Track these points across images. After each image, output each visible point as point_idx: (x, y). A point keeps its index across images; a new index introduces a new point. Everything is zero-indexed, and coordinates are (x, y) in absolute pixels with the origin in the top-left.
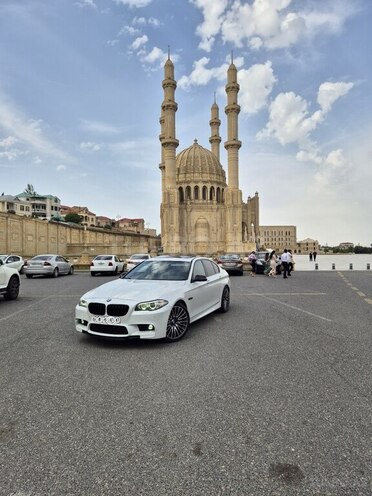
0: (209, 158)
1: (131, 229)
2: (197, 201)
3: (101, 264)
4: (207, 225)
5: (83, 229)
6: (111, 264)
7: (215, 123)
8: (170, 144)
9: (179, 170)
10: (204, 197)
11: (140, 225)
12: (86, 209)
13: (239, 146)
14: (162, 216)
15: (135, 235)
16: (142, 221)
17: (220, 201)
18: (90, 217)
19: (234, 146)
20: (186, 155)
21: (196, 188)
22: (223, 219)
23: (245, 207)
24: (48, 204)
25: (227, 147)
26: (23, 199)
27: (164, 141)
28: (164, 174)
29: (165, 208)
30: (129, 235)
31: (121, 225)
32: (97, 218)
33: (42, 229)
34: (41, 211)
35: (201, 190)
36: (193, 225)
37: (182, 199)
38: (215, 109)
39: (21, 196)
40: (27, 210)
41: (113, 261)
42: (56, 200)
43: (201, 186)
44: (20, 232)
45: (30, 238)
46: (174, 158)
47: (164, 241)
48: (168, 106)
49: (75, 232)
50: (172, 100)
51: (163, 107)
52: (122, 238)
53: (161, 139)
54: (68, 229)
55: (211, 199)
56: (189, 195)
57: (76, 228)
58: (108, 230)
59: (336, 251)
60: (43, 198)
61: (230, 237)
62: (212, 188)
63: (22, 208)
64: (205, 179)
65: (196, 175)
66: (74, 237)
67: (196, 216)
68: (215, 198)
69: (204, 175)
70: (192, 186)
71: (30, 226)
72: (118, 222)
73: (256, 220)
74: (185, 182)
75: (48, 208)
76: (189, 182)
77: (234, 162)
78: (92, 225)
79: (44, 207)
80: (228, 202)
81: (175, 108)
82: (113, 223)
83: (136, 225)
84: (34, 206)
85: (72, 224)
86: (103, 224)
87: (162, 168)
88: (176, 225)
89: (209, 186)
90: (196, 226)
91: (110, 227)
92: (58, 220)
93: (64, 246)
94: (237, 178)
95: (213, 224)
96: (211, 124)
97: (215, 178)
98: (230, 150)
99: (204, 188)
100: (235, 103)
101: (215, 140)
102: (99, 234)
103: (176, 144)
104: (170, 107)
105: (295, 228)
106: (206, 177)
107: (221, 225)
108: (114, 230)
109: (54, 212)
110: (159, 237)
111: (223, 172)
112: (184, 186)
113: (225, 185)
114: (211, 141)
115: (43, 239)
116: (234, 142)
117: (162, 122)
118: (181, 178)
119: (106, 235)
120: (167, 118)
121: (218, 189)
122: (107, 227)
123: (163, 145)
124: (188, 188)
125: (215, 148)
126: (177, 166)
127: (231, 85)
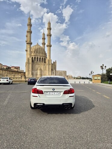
0: (41, 49)
1: (15, 70)
2: (38, 62)
4: (41, 70)
7: (44, 39)
8: (29, 43)
9: (32, 52)
10: (40, 61)
11: (18, 69)
14: (26, 66)
15: (16, 72)
16: (19, 67)
17: (45, 62)
18: (1, 65)
19: (50, 46)
20: (34, 47)
21: (38, 58)
22: (46, 68)
23: (52, 64)
25: (47, 46)
27: (27, 42)
28: (27, 53)
29: (28, 63)
30: (14, 72)
31: (12, 68)
32: (3, 66)
35: (39, 58)
36: (36, 69)
37: (33, 61)
38: (44, 34)
41: (8, 79)
43: (39, 57)
46: (30, 48)
47: (26, 74)
48: (29, 31)
50: (30, 30)
51: (27, 32)
52: (12, 72)
53: (26, 42)
55: (42, 61)
56: (35, 60)
58: (7, 70)
62: (42, 58)
64: (40, 55)
65: (38, 54)
67: (37, 66)
68: (43, 61)
69: (40, 54)
70: (36, 57)
73: (55, 69)
77: (49, 51)
78: (1, 68)
80: (47, 63)
81: (31, 32)
82: (9, 68)
83: (17, 69)
86: (5, 68)
87: (27, 51)
88: (30, 69)
89: (41, 58)
90: (37, 70)
94: (50, 56)
95: (43, 69)
96: (42, 39)
97: (43, 55)
98: (48, 47)
99: (40, 58)
100: (50, 33)
101: (44, 44)
102: (3, 71)
103: (31, 44)
105: (66, 72)
107: (45, 70)
108: (9, 70)
110: (25, 73)
111: (46, 54)
112: (34, 57)
113: (47, 58)
114: (42, 44)
116: (50, 45)
117: (27, 36)
118: (33, 54)
119: (6, 71)
120: (29, 35)
121: (44, 58)
122: (6, 69)
123: (27, 43)
124: (35, 58)
125: (44, 46)
126: (32, 50)
127: (49, 28)
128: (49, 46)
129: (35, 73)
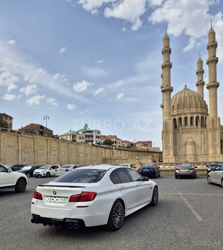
0: (195, 97)
1: (143, 147)
2: (186, 127)
4: (194, 143)
5: (112, 149)
7: (201, 72)
8: (167, 90)
9: (173, 107)
10: (191, 123)
11: (149, 145)
12: (115, 137)
13: (217, 86)
14: (162, 138)
15: (145, 152)
16: (150, 142)
17: (204, 125)
18: (118, 141)
19: (214, 86)
20: (178, 96)
21: (186, 118)
22: (206, 138)
24: (94, 134)
25: (208, 88)
26: (81, 133)
27: (163, 89)
28: (163, 111)
29: (165, 132)
30: (141, 151)
31: (137, 146)
32: (123, 142)
33: (88, 149)
34: (91, 139)
35: (189, 119)
36: (184, 143)
37: (175, 127)
38: (200, 62)
39: (80, 131)
40: (83, 138)
42: (99, 132)
43: (189, 116)
44: (76, 152)
45: (81, 155)
46: (170, 99)
47: (164, 154)
49: (108, 151)
50: (168, 61)
51: (162, 67)
53: (162, 88)
54: (103, 149)
55: (197, 125)
56: (180, 123)
57: (108, 148)
58: (129, 149)
60: (91, 132)
61: (211, 151)
62: (197, 117)
63: (80, 138)
64: (192, 111)
65: (185, 109)
66: (107, 153)
67: (186, 137)
68: (199, 124)
69: (191, 109)
70: (183, 117)
71: (81, 148)
72: (135, 144)
74: (178, 115)
75: (94, 137)
76: (180, 115)
77: (214, 97)
78: (120, 146)
79: (92, 136)
80: (209, 126)
81: (170, 66)
82: (132, 145)
83: (147, 145)
84: (86, 136)
85: (107, 146)
86: (126, 145)
87: (162, 107)
88: (171, 144)
89: (195, 116)
90: (185, 144)
91: (130, 147)
92: (99, 144)
93: (101, 159)
94: (216, 109)
95: (198, 142)
96: (197, 73)
97: (199, 110)
98: (210, 89)
99: (192, 118)
100: (214, 56)
101: (201, 84)
102: (122, 151)
103: (171, 90)
104: (167, 66)
106: (193, 110)
107: (205, 143)
108: (132, 149)
109: (97, 139)
110: (161, 153)
111: (206, 106)
112: (177, 118)
113: (208, 114)
114: (197, 85)
115: (89, 155)
117: (162, 76)
118: (175, 112)
119: (127, 152)
120: (166, 73)
121: (202, 117)
122: (128, 147)
123: (162, 91)
124: (180, 119)
125: (201, 89)
126: (172, 104)
127: (212, 44)
128: (213, 86)
129: (180, 152)
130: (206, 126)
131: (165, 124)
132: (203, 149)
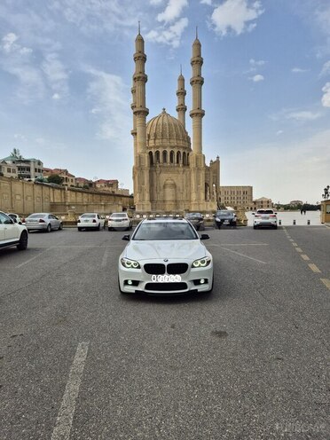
0: (175, 126)
1: (107, 189)
2: (165, 164)
3: (87, 221)
4: (174, 186)
5: (64, 189)
6: (94, 221)
7: (182, 93)
8: (141, 112)
9: (149, 136)
10: (172, 160)
11: (115, 186)
12: (66, 172)
13: (202, 114)
14: (134, 178)
15: (111, 195)
16: (117, 182)
17: (186, 164)
18: (70, 178)
19: (199, 114)
20: (155, 122)
21: (165, 153)
22: (189, 180)
23: (207, 169)
24: (32, 166)
25: (191, 115)
26: (9, 162)
27: (135, 110)
28: (135, 140)
29: (138, 170)
30: (104, 194)
31: (98, 186)
32: (76, 179)
33: (28, 189)
34: (26, 173)
35: (168, 154)
36: (162, 185)
37: (151, 163)
38: (182, 80)
39: (7, 159)
40: (14, 171)
42: (39, 163)
43: (169, 150)
44: (9, 192)
45: (18, 197)
46: (144, 125)
47: (137, 199)
48: (139, 77)
49: (58, 192)
50: (142, 72)
51: (135, 79)
52: (98, 197)
53: (133, 107)
54: (51, 190)
55: (178, 162)
56: (158, 158)
57: (59, 188)
58: (86, 190)
59: (287, 208)
60: (27, 161)
61: (194, 196)
62: (178, 153)
63: (9, 171)
64: (172, 144)
65: (165, 140)
66: (56, 196)
67: (164, 177)
68: (181, 162)
69: (171, 141)
70: (161, 150)
71: (18, 187)
72: (95, 183)
73: (217, 181)
74: (154, 147)
75: (32, 170)
76: (158, 147)
77: (199, 128)
78: (72, 186)
79: (29, 169)
80: (192, 165)
81: (145, 79)
82: (91, 184)
83: (111, 186)
84: (20, 168)
85: (55, 184)
86: (82, 185)
87: (134, 134)
88: (146, 186)
89: (176, 151)
90: (164, 187)
91: (88, 187)
92: (41, 181)
93: (48, 204)
94: (201, 143)
95: (179, 184)
96: (178, 94)
97: (181, 143)
98: (195, 118)
99: (172, 153)
100: (199, 76)
101: (182, 109)
102: (78, 194)
103: (146, 113)
104: (141, 79)
105: (251, 188)
106: (174, 142)
107: (187, 186)
108: (91, 190)
109: (37, 174)
110: (132, 197)
111: (188, 139)
112: (153, 151)
113: (191, 150)
114: (178, 110)
115: (29, 198)
116: (198, 111)
117: (133, 91)
118: (151, 143)
119: (85, 195)
120: (139, 89)
121: (184, 153)
122: (85, 187)
123: (135, 113)
124: (158, 153)
125: (182, 116)
126: (148, 133)
127: (196, 59)
128: (197, 114)
129: (158, 197)
130: (188, 165)
131: (139, 159)
132: (185, 194)
